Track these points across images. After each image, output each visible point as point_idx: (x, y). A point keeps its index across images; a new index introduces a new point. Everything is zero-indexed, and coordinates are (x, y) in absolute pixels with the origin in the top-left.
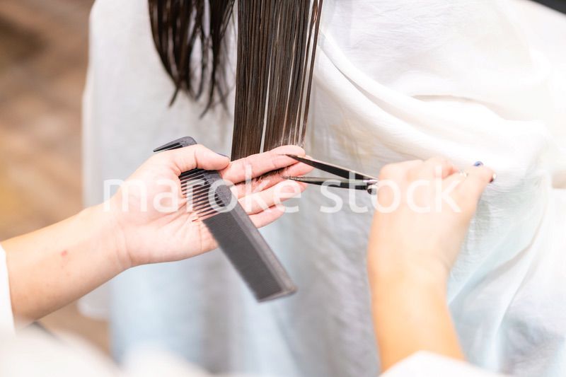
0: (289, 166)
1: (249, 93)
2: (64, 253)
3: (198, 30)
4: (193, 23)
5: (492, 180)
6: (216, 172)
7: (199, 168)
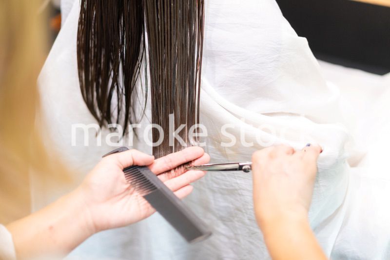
0: (194, 160)
1: (161, 113)
2: (51, 228)
3: (115, 84)
4: (111, 81)
5: (321, 152)
6: (145, 167)
7: (135, 164)
